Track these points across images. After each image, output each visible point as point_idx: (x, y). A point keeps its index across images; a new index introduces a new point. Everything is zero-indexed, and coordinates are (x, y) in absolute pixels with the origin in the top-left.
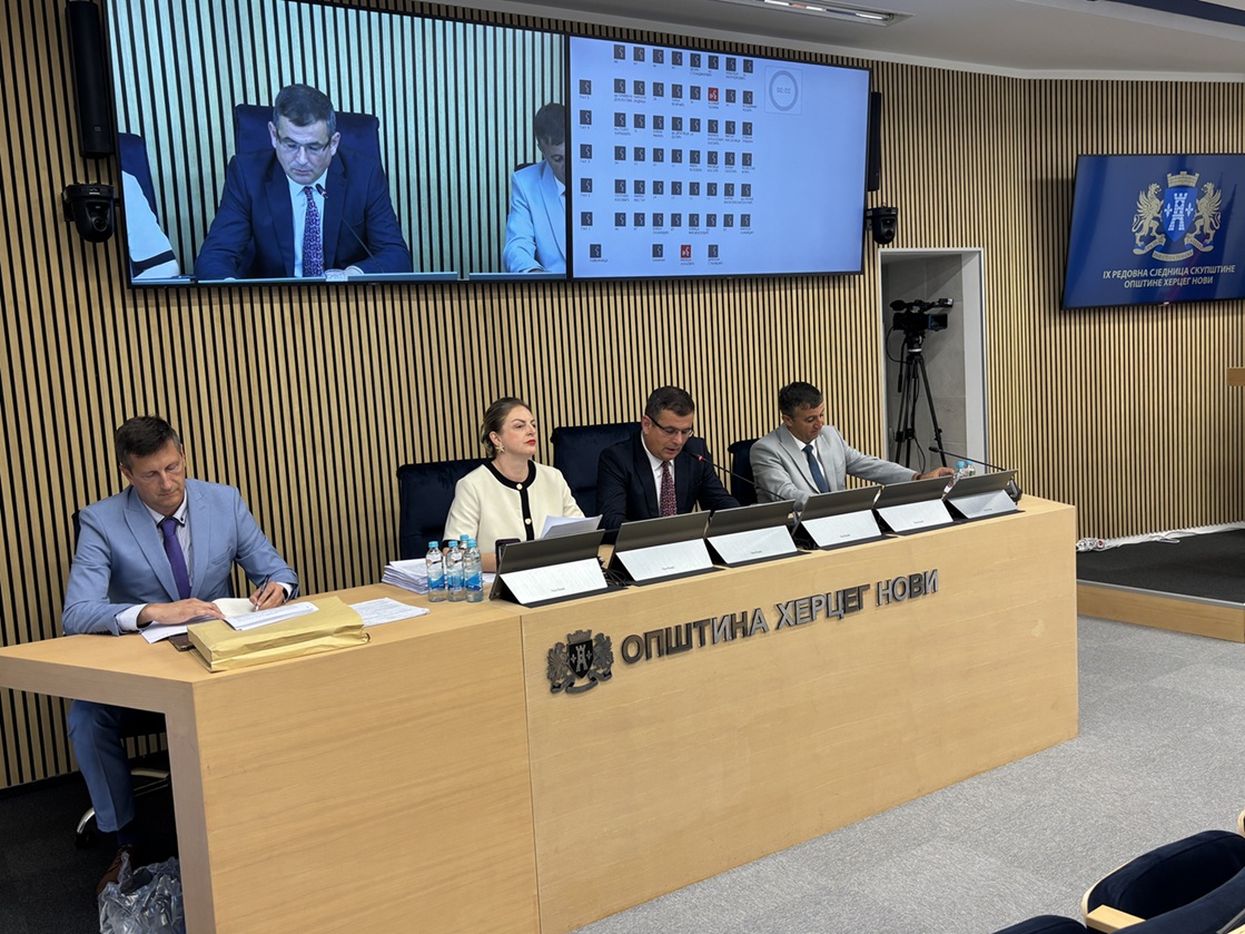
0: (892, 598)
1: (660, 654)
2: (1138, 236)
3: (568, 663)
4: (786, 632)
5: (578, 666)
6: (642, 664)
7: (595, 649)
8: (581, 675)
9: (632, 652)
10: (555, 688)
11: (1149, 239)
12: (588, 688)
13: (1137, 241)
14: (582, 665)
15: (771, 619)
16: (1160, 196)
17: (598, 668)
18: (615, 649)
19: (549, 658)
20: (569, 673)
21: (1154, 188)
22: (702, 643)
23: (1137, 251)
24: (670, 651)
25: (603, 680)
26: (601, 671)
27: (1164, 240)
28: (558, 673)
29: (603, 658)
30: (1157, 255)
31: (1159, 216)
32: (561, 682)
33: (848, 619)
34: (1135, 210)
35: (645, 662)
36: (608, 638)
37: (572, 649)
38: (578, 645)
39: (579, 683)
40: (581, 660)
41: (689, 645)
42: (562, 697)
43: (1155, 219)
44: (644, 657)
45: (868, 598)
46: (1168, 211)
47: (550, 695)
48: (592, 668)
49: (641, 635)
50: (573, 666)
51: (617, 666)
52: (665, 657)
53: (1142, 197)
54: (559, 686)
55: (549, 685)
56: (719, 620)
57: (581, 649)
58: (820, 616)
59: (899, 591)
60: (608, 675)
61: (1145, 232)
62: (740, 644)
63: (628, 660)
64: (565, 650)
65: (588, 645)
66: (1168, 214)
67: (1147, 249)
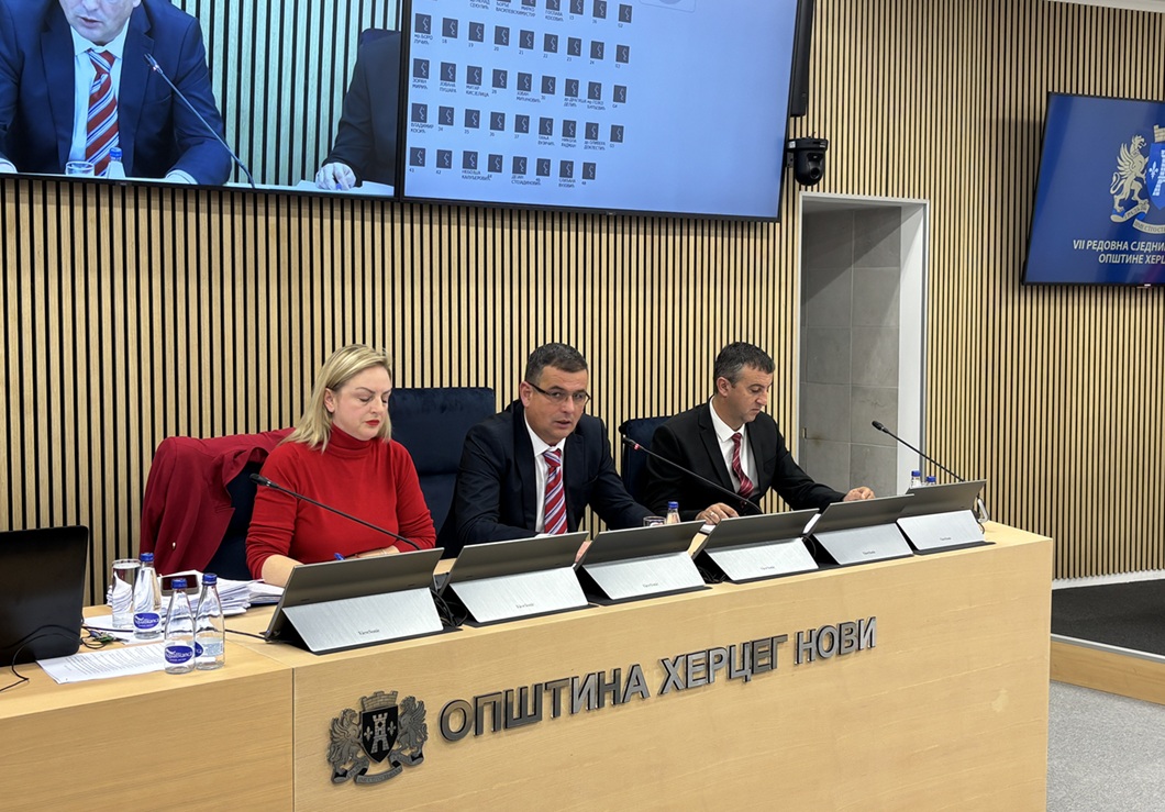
0: (815, 655)
1: (495, 729)
2: (1117, 199)
3: (360, 740)
4: (672, 698)
5: (375, 745)
6: (469, 743)
7: (401, 720)
8: (378, 757)
9: (455, 724)
10: (338, 776)
11: (1129, 204)
12: (387, 777)
13: (1116, 206)
14: (380, 743)
15: (653, 680)
16: (1144, 151)
17: (404, 749)
18: (431, 721)
19: (332, 731)
20: (360, 755)
21: (1137, 141)
22: (556, 713)
23: (1115, 218)
25: (409, 766)
26: (407, 753)
27: (1148, 206)
28: (344, 753)
29: (412, 733)
30: (1138, 224)
31: (1143, 176)
32: (347, 767)
33: (756, 682)
34: (1114, 167)
35: (473, 740)
36: (421, 703)
37: (367, 719)
38: (377, 713)
39: (375, 769)
40: (380, 735)
41: (537, 715)
42: (348, 789)
43: (1137, 179)
44: (472, 732)
45: (784, 654)
46: (1153, 171)
47: (331, 787)
48: (395, 747)
49: (469, 699)
50: (367, 744)
51: (432, 744)
52: (503, 732)
53: (1123, 151)
54: (345, 774)
55: (329, 772)
56: (580, 681)
57: (381, 719)
58: (720, 676)
59: (825, 645)
60: (417, 758)
61: (1125, 195)
62: (610, 715)
63: (449, 737)
64: (356, 721)
65: (392, 713)
66: (1153, 175)
67: (1127, 217)
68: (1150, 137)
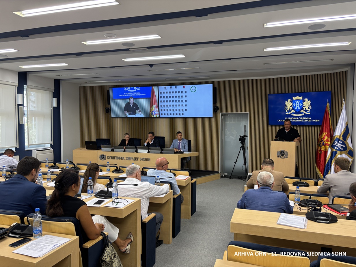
2: (287, 110)
4: (127, 160)
6: (109, 159)
8: (103, 158)
9: (108, 158)
11: (289, 111)
12: (103, 160)
13: (287, 111)
15: (125, 159)
16: (291, 102)
21: (289, 100)
22: (116, 159)
23: (286, 114)
27: (294, 111)
30: (292, 114)
31: (292, 106)
33: (136, 161)
34: (285, 105)
37: (102, 156)
39: (103, 159)
41: (115, 159)
42: (101, 160)
43: (290, 107)
45: (139, 159)
46: (294, 105)
49: (109, 156)
51: (107, 159)
52: (112, 159)
53: (286, 102)
56: (118, 157)
58: (132, 160)
59: (144, 159)
60: (105, 159)
61: (288, 109)
62: (121, 160)
65: (104, 156)
66: (294, 106)
67: (290, 113)
68: (292, 99)
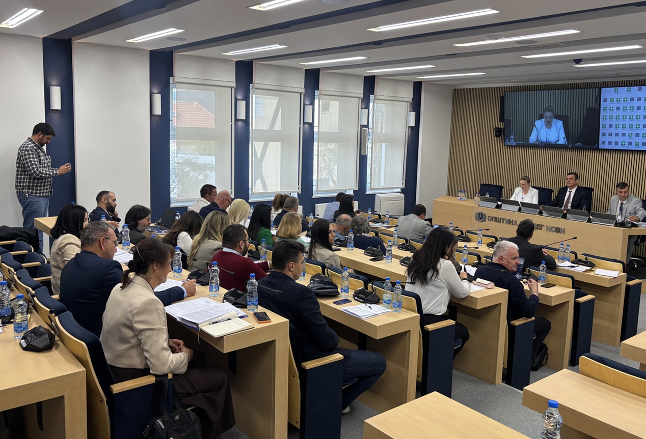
1: (495, 221)
6: (491, 222)
8: (480, 219)
19: (476, 214)
24: (497, 222)
29: (484, 218)
37: (479, 214)
39: (480, 220)
41: (501, 222)
42: (477, 221)
48: (482, 219)
49: (492, 216)
50: (479, 217)
54: (477, 219)
55: (475, 218)
63: (489, 220)
65: (482, 215)
